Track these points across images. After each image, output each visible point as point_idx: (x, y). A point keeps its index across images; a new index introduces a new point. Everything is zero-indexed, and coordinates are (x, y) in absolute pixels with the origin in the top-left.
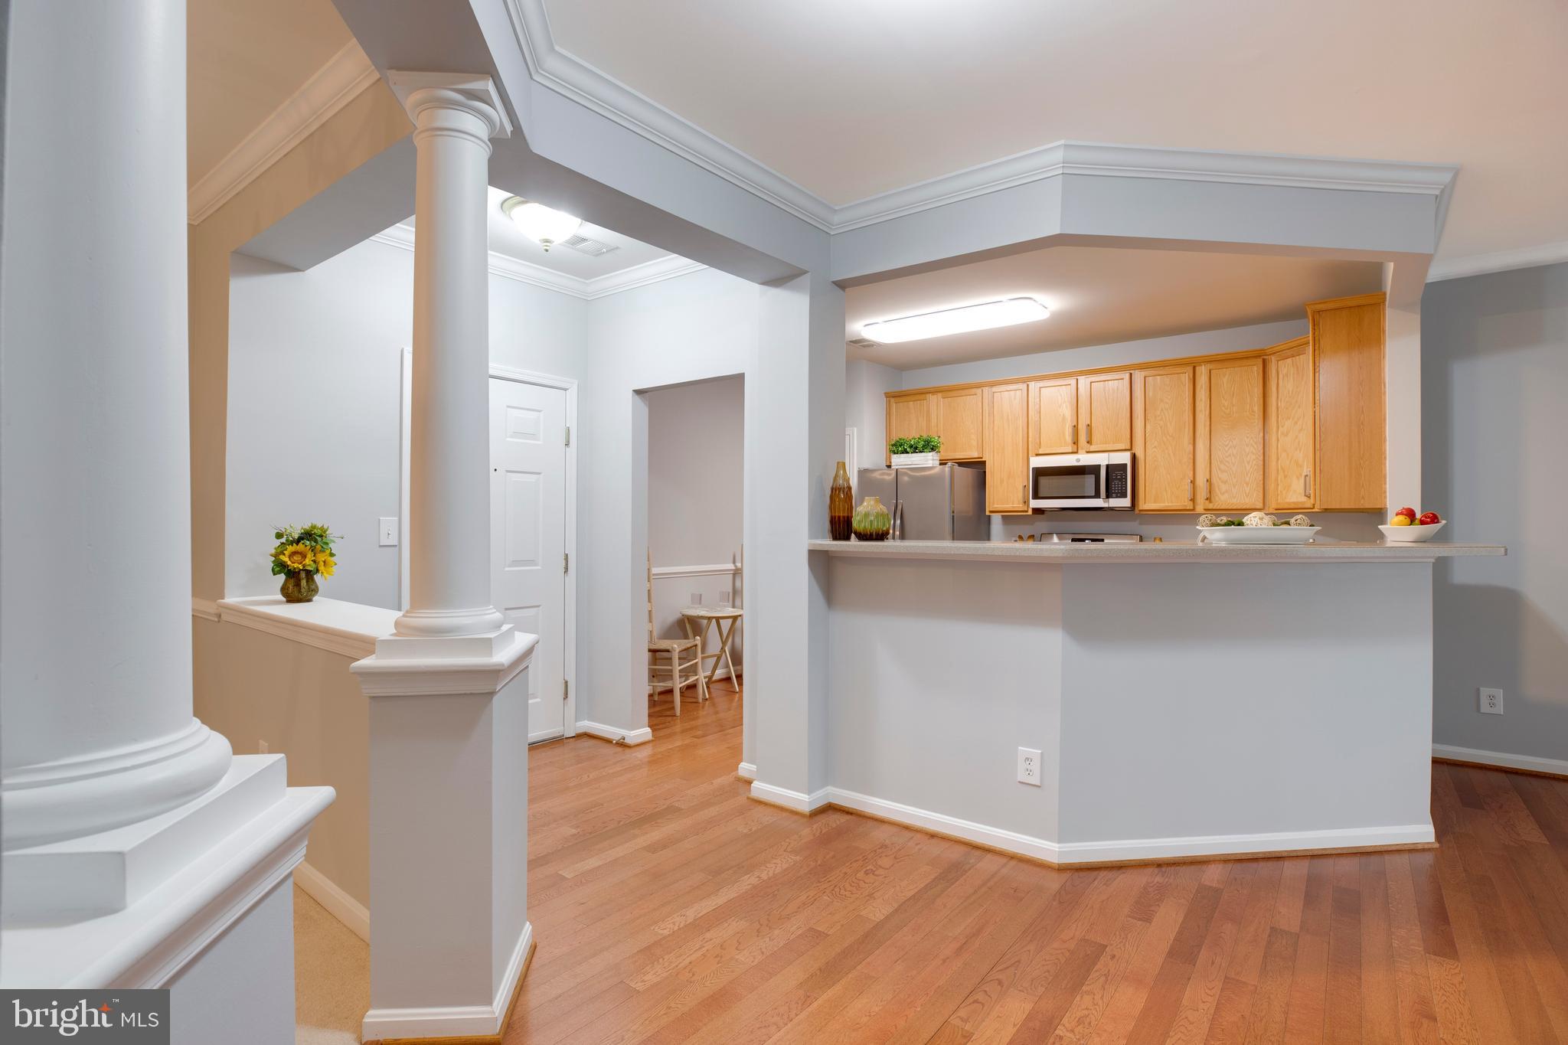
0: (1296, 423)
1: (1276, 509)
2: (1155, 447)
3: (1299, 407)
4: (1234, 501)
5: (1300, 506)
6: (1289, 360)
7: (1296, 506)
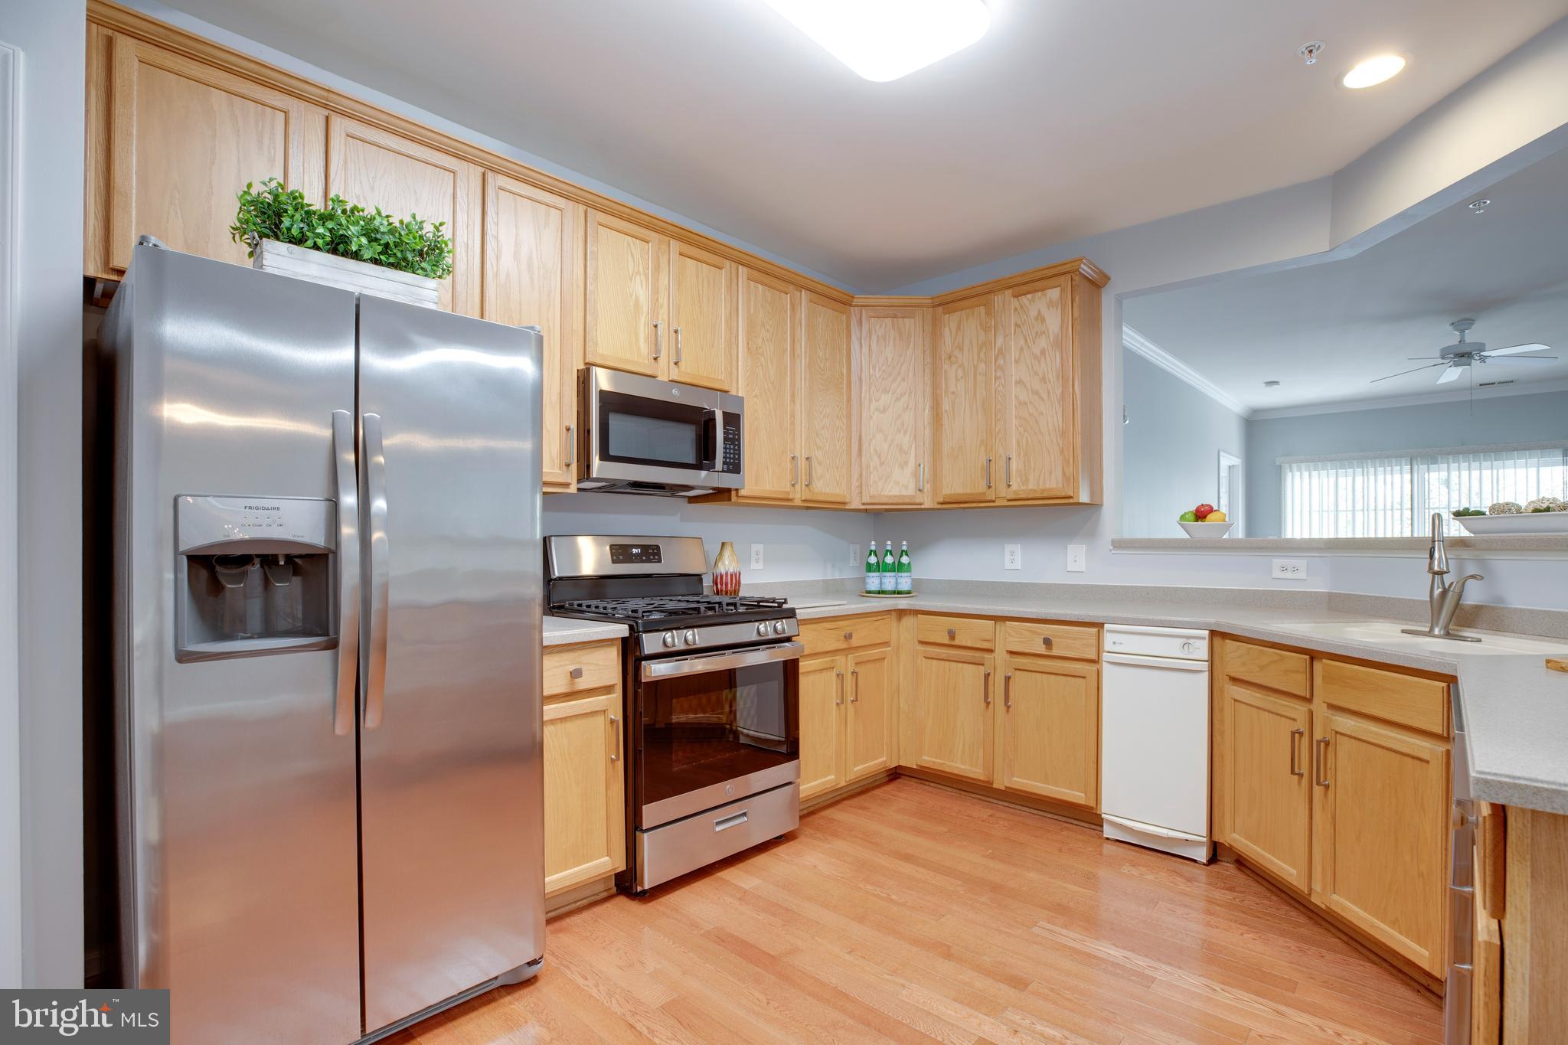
0: (898, 399)
1: (863, 504)
2: (756, 396)
3: (903, 380)
4: (827, 490)
5: (907, 501)
6: (888, 321)
7: (901, 501)
